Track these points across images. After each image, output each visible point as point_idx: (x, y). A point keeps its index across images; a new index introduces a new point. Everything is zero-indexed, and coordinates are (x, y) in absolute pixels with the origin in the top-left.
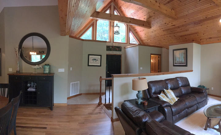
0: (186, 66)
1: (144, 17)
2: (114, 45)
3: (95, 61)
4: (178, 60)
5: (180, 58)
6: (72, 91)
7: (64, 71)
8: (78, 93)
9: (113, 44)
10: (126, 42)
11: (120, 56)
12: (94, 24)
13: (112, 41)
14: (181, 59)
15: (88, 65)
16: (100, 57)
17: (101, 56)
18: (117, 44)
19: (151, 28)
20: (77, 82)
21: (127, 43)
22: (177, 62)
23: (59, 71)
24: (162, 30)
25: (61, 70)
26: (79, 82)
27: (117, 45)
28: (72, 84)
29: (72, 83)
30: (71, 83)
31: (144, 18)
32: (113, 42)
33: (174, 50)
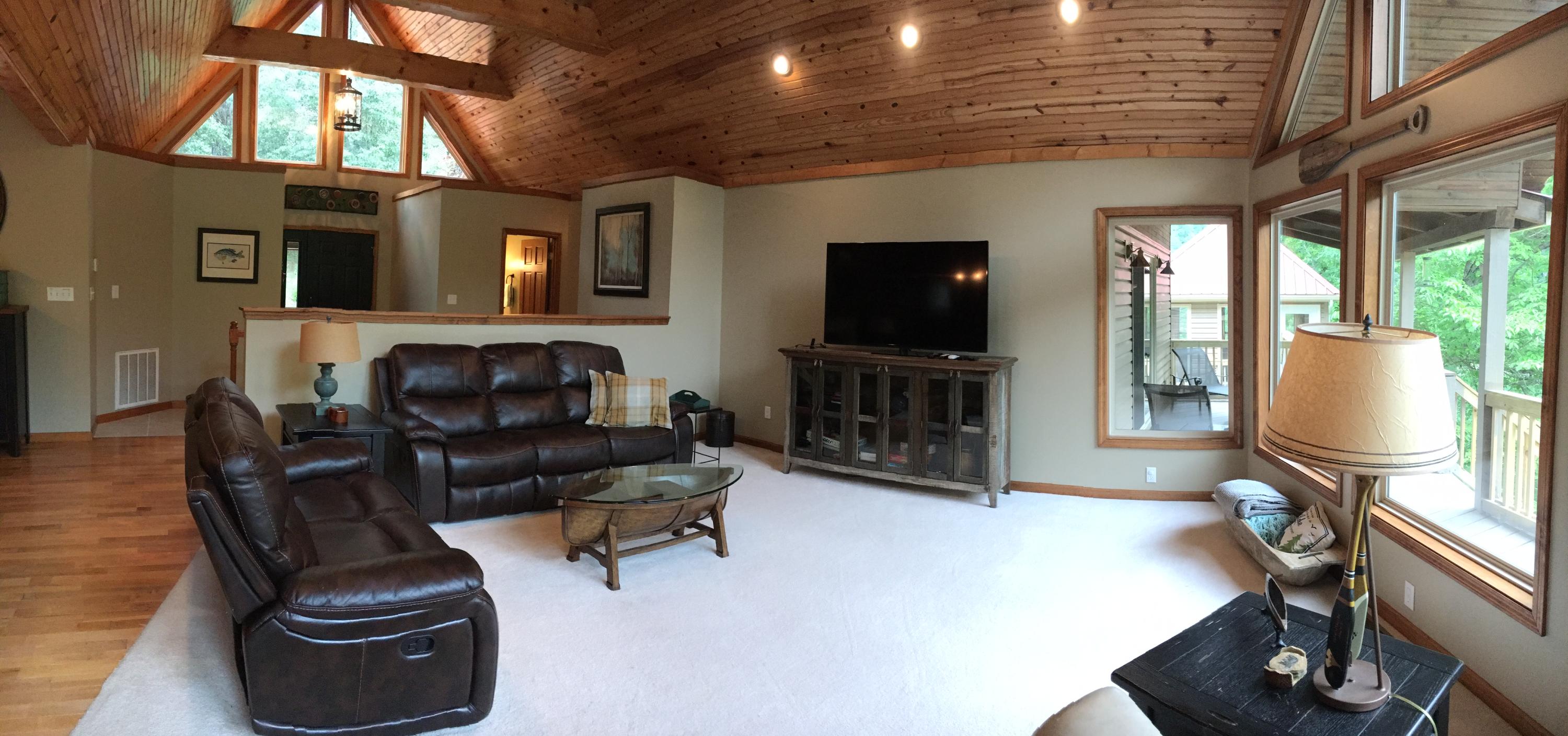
0: (644, 294)
1: (477, 46)
2: (343, 181)
3: (229, 258)
4: (612, 262)
5: (620, 254)
6: (123, 389)
7: (71, 299)
8: (156, 400)
9: (335, 178)
10: (403, 171)
11: (367, 241)
12: (241, 76)
13: (330, 161)
14: (625, 260)
15: (200, 278)
16: (251, 239)
17: (256, 234)
18: (358, 177)
19: (512, 96)
20: (147, 351)
21: (406, 176)
22: (611, 271)
23: (50, 298)
24: (557, 108)
25: (60, 294)
26: (157, 351)
27: (356, 183)
28: (121, 357)
29: (124, 353)
30: (118, 355)
31: (479, 51)
32: (339, 168)
33: (600, 213)
